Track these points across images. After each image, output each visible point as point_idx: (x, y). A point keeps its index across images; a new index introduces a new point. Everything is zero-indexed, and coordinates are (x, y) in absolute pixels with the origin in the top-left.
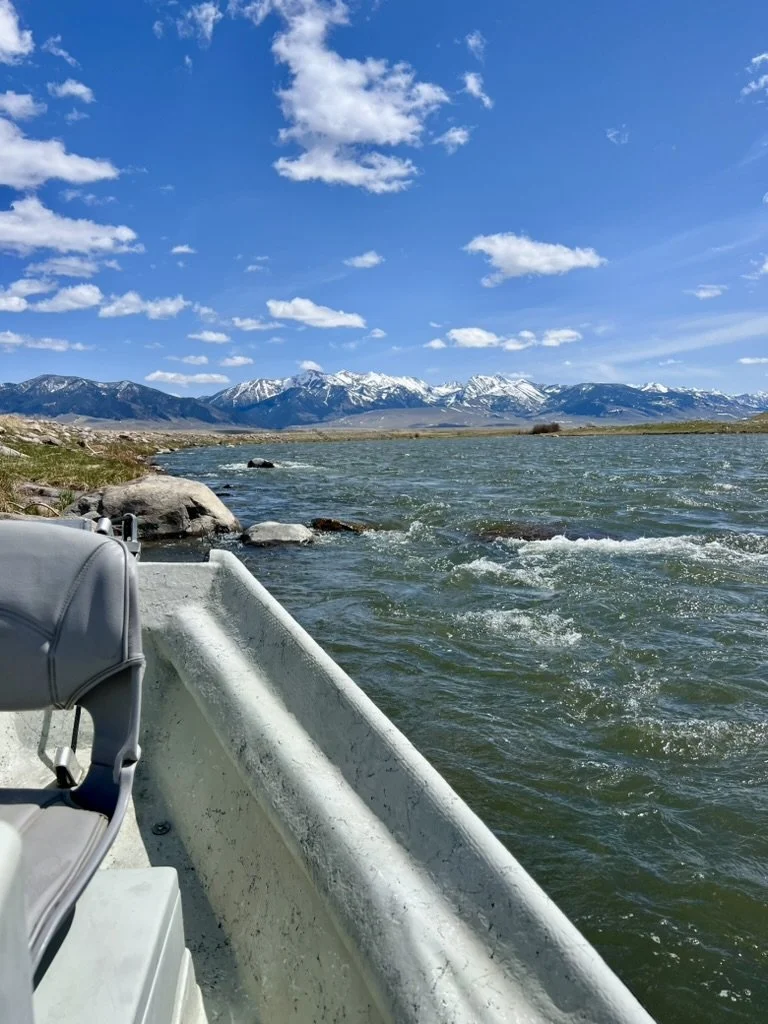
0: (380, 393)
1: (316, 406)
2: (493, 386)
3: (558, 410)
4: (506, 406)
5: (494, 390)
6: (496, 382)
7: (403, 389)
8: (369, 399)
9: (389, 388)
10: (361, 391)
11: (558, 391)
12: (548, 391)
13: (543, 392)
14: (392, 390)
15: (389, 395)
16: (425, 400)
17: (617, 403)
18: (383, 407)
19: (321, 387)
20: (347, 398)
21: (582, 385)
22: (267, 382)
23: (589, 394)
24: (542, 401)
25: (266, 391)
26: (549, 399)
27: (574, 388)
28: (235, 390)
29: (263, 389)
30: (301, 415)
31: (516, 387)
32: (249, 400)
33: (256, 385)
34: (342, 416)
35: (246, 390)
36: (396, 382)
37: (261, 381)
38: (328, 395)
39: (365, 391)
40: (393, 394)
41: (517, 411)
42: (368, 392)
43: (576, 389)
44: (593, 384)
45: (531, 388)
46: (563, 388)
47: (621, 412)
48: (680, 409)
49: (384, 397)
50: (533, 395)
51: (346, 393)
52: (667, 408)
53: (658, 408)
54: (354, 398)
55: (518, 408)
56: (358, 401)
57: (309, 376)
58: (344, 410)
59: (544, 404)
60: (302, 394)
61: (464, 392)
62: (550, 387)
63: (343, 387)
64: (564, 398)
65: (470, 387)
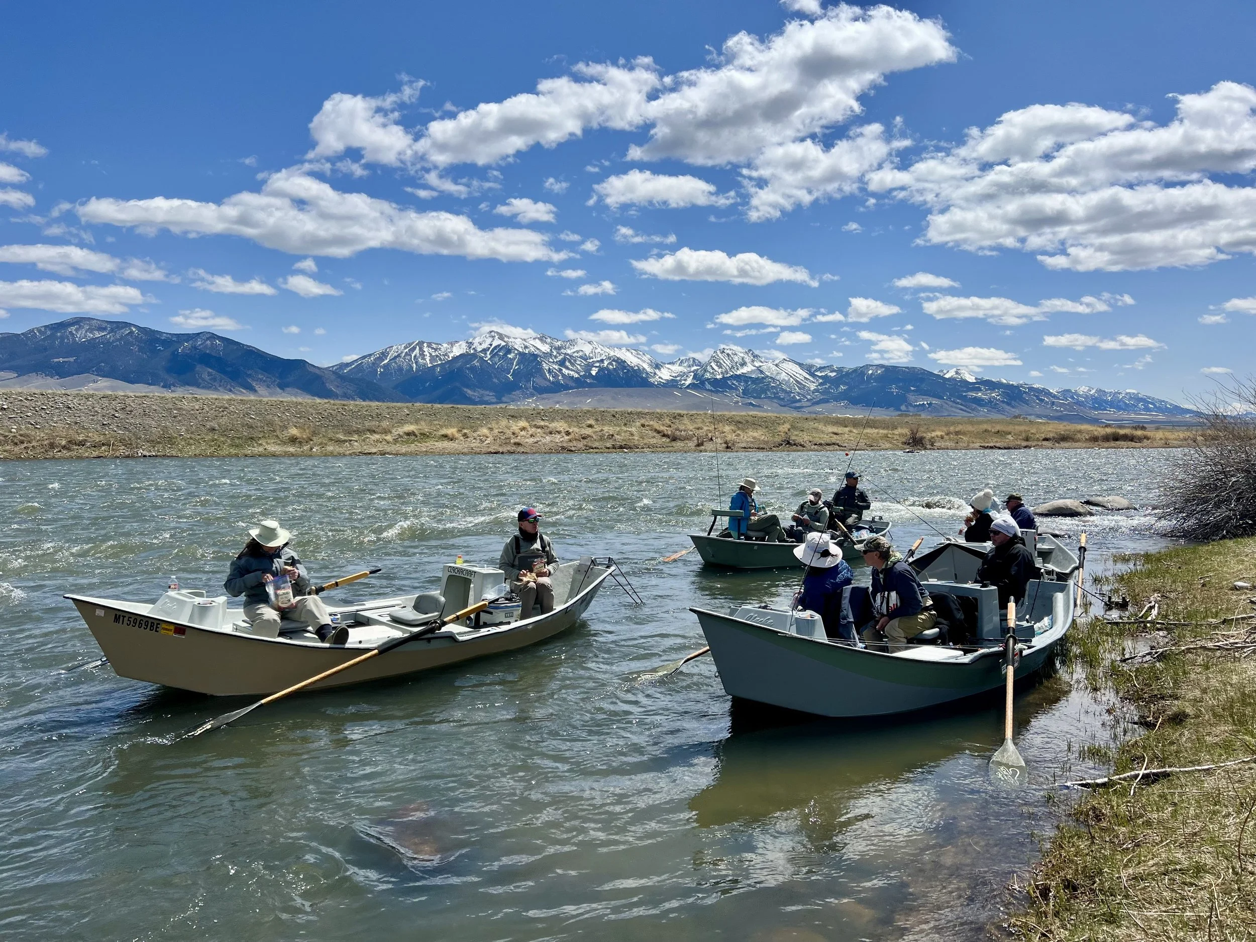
0: (589, 366)
1: (495, 380)
2: (743, 364)
3: (837, 399)
4: (764, 391)
5: (744, 370)
6: (748, 359)
7: (621, 363)
8: (572, 373)
9: (602, 361)
10: (562, 363)
11: (833, 374)
12: (818, 374)
13: (812, 375)
14: (606, 363)
15: (601, 369)
16: (652, 380)
17: (921, 392)
18: (590, 386)
19: (505, 355)
20: (540, 371)
21: (867, 367)
22: (428, 346)
23: (879, 379)
24: (813, 387)
25: (428, 359)
26: (821, 384)
27: (855, 371)
28: (384, 355)
29: (422, 355)
30: (469, 392)
31: (777, 365)
32: (400, 369)
33: (414, 348)
34: (532, 395)
35: (399, 356)
36: (612, 354)
37: (421, 344)
38: (515, 367)
39: (567, 364)
40: (607, 368)
41: (779, 398)
42: (572, 364)
43: (859, 373)
44: (881, 366)
45: (797, 369)
46: (839, 370)
47: (930, 404)
48: (1008, 404)
49: (594, 372)
50: (800, 378)
51: (540, 363)
52: (990, 402)
53: (978, 401)
54: (549, 371)
55: (782, 395)
56: (555, 376)
57: (489, 341)
58: (534, 388)
59: (816, 391)
60: (476, 363)
61: (706, 371)
62: (821, 369)
63: (536, 356)
64: (844, 384)
65: (713, 364)
